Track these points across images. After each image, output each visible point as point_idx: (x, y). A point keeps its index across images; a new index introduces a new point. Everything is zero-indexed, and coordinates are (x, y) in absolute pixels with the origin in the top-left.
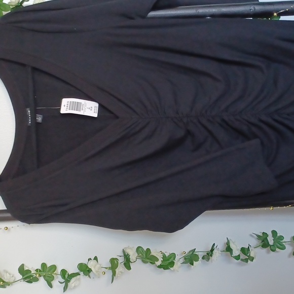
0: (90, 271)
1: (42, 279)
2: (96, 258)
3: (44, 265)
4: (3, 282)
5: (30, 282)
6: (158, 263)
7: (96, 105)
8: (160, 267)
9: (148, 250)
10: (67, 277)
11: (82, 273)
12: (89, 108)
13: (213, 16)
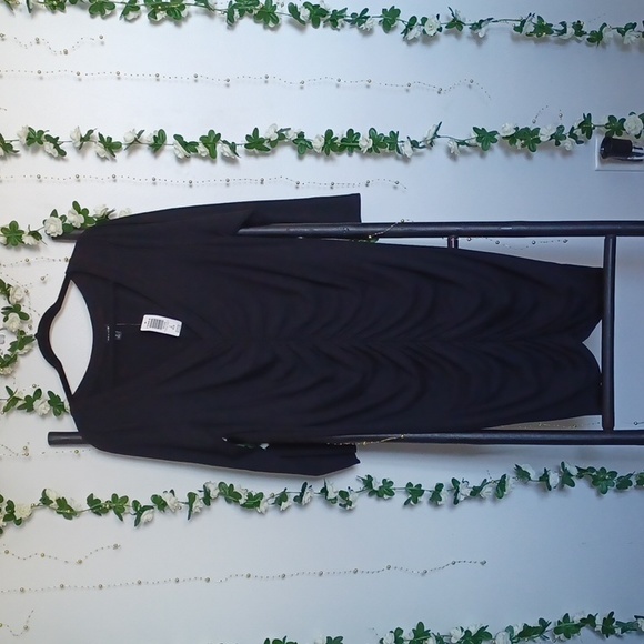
0: (165, 504)
1: (112, 512)
2: (172, 491)
3: (115, 496)
4: (72, 509)
5: (98, 514)
6: (242, 501)
7: (180, 323)
8: (243, 505)
9: (231, 485)
10: (140, 510)
11: (156, 507)
12: (172, 327)
13: (305, 235)
